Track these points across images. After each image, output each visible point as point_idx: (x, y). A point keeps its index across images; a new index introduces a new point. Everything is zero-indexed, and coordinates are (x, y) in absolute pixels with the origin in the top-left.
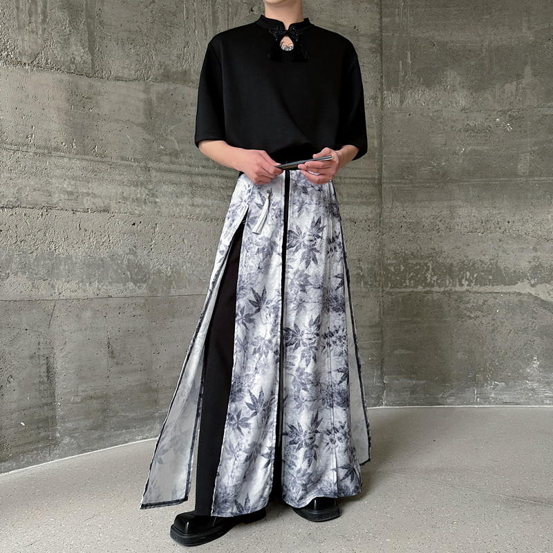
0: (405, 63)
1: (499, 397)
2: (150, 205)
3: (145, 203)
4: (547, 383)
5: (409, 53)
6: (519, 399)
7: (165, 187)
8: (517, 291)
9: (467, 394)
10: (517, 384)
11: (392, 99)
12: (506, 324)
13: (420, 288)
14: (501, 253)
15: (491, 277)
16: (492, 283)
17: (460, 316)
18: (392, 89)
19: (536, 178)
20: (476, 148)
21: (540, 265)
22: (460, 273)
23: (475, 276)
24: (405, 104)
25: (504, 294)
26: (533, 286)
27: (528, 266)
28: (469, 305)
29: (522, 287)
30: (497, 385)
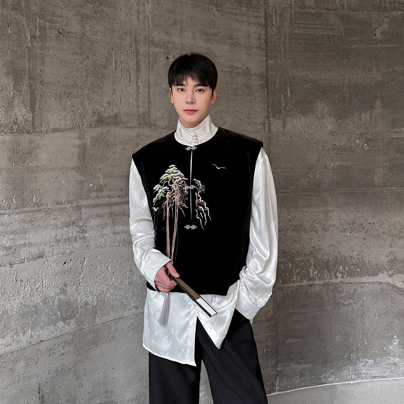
0: (286, 96)
1: (369, 372)
2: (80, 241)
3: (76, 240)
5: (289, 88)
7: (93, 221)
8: (379, 281)
9: (345, 372)
10: (382, 360)
11: (277, 125)
12: (372, 309)
13: (305, 282)
14: (365, 250)
15: (359, 270)
16: (361, 274)
17: (336, 304)
18: (277, 117)
19: (388, 189)
20: (342, 163)
21: (395, 258)
22: (335, 267)
23: (347, 269)
24: (286, 128)
25: (370, 283)
26: (390, 276)
27: (386, 260)
28: (343, 295)
29: (383, 277)
30: (368, 362)
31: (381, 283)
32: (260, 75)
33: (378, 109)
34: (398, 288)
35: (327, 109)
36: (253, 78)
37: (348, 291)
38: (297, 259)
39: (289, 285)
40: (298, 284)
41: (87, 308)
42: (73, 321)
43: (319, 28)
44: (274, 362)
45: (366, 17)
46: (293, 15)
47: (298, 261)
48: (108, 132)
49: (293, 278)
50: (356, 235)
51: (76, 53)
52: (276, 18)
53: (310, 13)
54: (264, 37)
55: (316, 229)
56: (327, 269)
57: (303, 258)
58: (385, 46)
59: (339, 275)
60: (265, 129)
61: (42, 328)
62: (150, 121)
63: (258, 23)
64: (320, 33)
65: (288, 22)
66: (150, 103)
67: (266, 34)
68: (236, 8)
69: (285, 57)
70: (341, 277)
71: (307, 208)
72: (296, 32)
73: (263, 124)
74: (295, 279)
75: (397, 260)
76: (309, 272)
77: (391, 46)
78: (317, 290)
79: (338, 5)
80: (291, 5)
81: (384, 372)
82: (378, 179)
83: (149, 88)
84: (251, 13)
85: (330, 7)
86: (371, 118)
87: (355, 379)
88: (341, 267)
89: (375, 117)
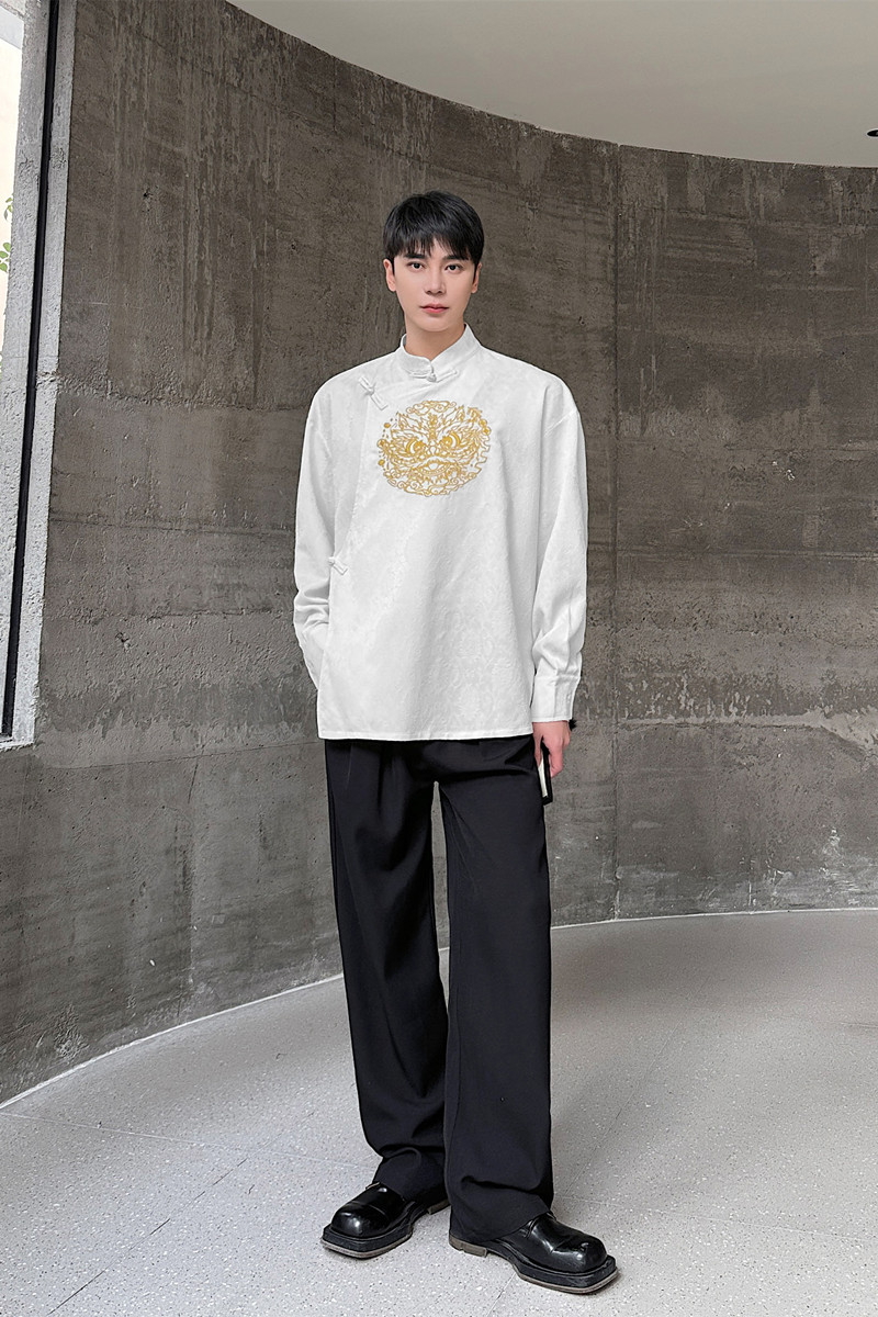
0: (648, 372)
1: (784, 895)
4: (852, 870)
5: (653, 357)
8: (806, 724)
9: (739, 894)
10: (809, 874)
11: (630, 424)
12: (792, 776)
13: (671, 718)
14: (781, 665)
15: (769, 702)
16: (771, 711)
17: (726, 763)
18: (631, 409)
19: (829, 554)
20: (746, 503)
21: (836, 683)
22: (726, 695)
23: (747, 699)
24: (647, 432)
25: (788, 727)
26: (827, 716)
27: (820, 685)
28: (739, 747)
29: (814, 719)
30: (781, 876)
31: (809, 729)
32: (602, 331)
33: (815, 406)
34: (841, 740)
35: (719, 397)
36: (589, 336)
37: (748, 740)
38: (658, 675)
39: (642, 722)
40: (658, 721)
43: (711, 251)
44: (610, 861)
45: (798, 233)
46: (665, 223)
47: (659, 679)
49: (649, 709)
50: (766, 636)
51: (314, 281)
52: (635, 227)
53: (696, 220)
54: (612, 261)
55: (694, 622)
56: (712, 698)
57: (668, 675)
58: (831, 289)
59: (734, 710)
60: (610, 432)
61: (261, 724)
63: (602, 235)
64: (715, 260)
65: (656, 235)
67: (615, 256)
68: (565, 205)
69: (649, 300)
70: (737, 714)
71: (679, 583)
72: (670, 254)
73: (607, 422)
74: (653, 711)
75: (840, 687)
76: (679, 701)
77: (841, 290)
78: (692, 735)
79: (748, 209)
80: (662, 203)
81: (812, 898)
82: (810, 534)
84: (590, 216)
85: (732, 212)
86: (801, 421)
87: (758, 909)
88: (737, 695)
89: (809, 420)
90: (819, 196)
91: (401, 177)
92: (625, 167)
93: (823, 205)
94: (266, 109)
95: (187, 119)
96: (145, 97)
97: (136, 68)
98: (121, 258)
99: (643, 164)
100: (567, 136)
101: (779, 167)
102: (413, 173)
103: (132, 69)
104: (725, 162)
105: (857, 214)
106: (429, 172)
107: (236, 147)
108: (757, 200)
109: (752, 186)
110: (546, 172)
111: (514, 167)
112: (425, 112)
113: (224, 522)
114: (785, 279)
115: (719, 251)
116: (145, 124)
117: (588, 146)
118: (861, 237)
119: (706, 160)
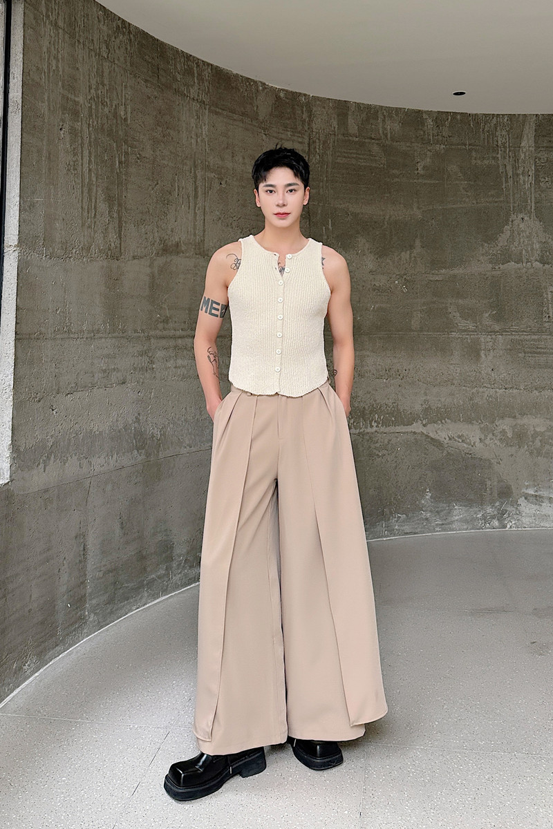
0: (327, 229)
1: (402, 528)
4: (437, 512)
5: (330, 220)
6: (416, 528)
7: (159, 352)
8: (413, 431)
9: (378, 528)
10: (415, 515)
12: (405, 460)
14: (400, 398)
15: (393, 419)
16: (395, 424)
17: (371, 455)
19: (425, 333)
20: (382, 305)
21: (429, 407)
22: (370, 416)
23: (382, 418)
25: (404, 433)
26: (424, 425)
27: (421, 408)
28: (378, 445)
29: (417, 427)
30: (400, 517)
31: (415, 433)
33: (418, 249)
34: (432, 439)
35: (367, 246)
37: (382, 441)
41: (153, 440)
42: (143, 451)
43: (361, 159)
45: (409, 149)
46: (336, 142)
48: (171, 261)
50: (392, 382)
51: (149, 179)
52: (320, 145)
53: (353, 141)
56: (363, 418)
58: (426, 182)
59: (374, 424)
61: (124, 453)
62: (204, 251)
64: (363, 164)
65: (331, 149)
66: (204, 231)
68: (283, 132)
69: (327, 187)
70: (376, 427)
72: (338, 161)
75: (431, 409)
77: (432, 182)
79: (382, 135)
80: (334, 131)
82: (415, 323)
83: (204, 216)
84: (295, 138)
85: (373, 136)
86: (410, 258)
87: (388, 536)
88: (376, 416)
89: (415, 257)
90: (420, 127)
91: (195, 114)
92: (314, 109)
93: (422, 133)
94: (122, 72)
95: (81, 78)
96: (60, 66)
97: (55, 47)
98: (50, 169)
99: (324, 108)
100: (283, 90)
101: (398, 110)
102: (201, 112)
103: (53, 49)
104: (369, 107)
105: (440, 138)
106: (210, 111)
107: (107, 96)
108: (385, 129)
109: (384, 121)
110: (272, 112)
111: (255, 109)
112: (207, 73)
113: (108, 331)
114: (401, 176)
115: (365, 159)
116: (60, 83)
117: (294, 96)
118: (443, 151)
119: (358, 105)
